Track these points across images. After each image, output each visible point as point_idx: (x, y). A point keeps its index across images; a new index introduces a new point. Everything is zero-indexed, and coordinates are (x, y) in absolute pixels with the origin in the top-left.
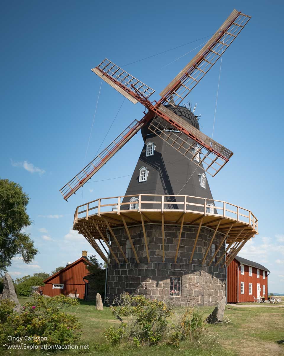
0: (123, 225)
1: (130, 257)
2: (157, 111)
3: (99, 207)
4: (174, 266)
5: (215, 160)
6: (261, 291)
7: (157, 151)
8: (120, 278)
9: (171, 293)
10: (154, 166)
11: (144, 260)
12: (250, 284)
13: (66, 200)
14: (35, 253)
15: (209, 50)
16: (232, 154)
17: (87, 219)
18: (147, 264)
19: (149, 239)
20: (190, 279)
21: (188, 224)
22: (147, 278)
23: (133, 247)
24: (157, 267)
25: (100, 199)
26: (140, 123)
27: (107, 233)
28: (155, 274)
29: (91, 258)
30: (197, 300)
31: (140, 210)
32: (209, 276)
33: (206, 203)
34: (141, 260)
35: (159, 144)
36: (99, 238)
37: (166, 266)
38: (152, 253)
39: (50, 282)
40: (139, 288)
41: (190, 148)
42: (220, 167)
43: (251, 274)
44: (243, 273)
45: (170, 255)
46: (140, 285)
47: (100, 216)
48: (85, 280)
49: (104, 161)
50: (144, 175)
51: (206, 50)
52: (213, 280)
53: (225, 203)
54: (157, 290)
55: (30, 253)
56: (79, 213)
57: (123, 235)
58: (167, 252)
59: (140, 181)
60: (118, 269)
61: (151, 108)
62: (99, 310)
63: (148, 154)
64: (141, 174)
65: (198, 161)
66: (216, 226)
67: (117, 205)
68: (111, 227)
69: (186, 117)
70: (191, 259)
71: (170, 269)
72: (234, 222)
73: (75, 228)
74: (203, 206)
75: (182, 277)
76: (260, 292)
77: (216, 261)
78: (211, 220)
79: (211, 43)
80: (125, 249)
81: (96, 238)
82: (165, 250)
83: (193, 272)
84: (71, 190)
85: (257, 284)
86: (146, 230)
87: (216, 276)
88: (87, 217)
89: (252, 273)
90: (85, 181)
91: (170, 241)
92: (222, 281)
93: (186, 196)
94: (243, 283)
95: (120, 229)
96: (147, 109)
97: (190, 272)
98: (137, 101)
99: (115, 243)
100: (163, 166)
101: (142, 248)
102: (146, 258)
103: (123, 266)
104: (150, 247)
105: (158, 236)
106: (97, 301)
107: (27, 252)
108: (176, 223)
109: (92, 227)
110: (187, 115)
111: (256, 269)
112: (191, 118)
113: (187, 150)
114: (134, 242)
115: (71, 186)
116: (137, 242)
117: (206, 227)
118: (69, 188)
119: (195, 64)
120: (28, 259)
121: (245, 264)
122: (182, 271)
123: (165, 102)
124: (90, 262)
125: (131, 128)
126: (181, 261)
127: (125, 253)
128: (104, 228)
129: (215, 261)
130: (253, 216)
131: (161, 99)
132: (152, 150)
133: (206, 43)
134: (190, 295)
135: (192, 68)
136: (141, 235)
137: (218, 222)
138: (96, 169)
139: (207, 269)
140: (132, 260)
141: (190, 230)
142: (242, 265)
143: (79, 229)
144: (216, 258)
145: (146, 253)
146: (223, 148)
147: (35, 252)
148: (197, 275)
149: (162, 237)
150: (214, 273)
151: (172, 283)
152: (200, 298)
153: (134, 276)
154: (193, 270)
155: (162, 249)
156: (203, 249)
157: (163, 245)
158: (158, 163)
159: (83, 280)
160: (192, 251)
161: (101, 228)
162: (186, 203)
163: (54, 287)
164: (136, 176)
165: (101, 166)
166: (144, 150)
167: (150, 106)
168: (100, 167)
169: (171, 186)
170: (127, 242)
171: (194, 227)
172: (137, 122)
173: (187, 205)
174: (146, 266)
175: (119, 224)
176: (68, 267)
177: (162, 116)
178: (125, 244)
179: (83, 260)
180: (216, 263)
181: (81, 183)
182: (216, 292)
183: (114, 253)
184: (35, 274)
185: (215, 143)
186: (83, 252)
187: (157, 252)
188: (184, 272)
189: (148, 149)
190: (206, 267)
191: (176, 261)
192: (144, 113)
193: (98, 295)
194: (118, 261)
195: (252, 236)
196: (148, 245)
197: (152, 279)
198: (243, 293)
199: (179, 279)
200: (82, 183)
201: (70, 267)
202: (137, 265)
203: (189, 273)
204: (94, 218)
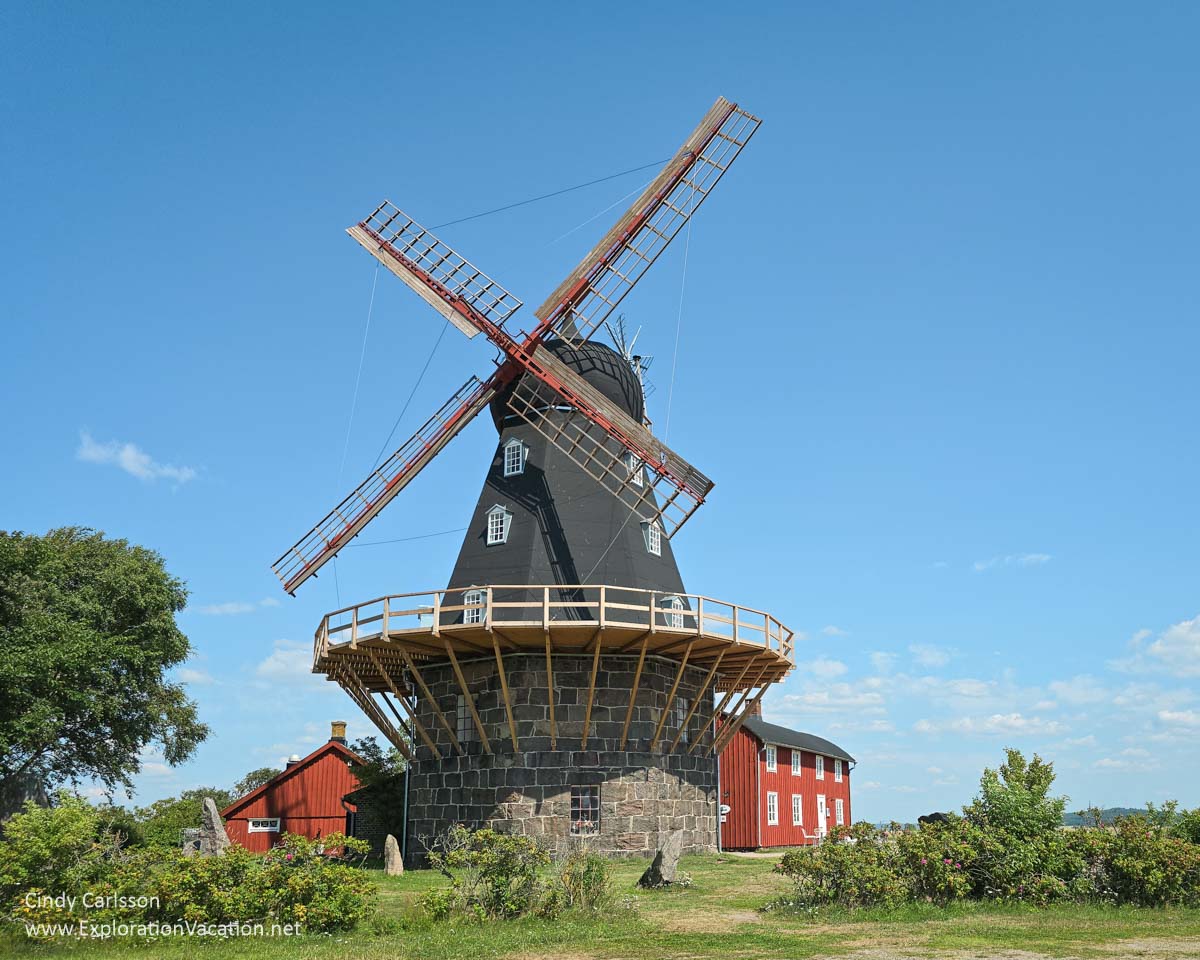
0: (448, 659)
1: (468, 739)
2: (528, 361)
3: (386, 616)
4: (580, 759)
5: (672, 499)
6: (829, 815)
7: (532, 463)
8: (443, 796)
9: (574, 827)
10: (523, 501)
11: (504, 747)
12: (794, 796)
13: (291, 593)
14: (202, 737)
15: (660, 200)
16: (711, 485)
17: (353, 647)
18: (511, 756)
19: (514, 693)
20: (622, 789)
21: (614, 652)
22: (512, 792)
23: (475, 715)
24: (538, 762)
25: (388, 598)
26: (486, 387)
27: (405, 679)
28: (534, 780)
29: (363, 744)
30: (640, 841)
31: (491, 624)
32: (669, 781)
33: (653, 601)
34: (495, 746)
35: (537, 445)
36: (383, 689)
37: (559, 759)
38: (525, 729)
39: (239, 815)
40: (492, 818)
41: (614, 464)
42: (684, 516)
43: (797, 771)
44: (772, 768)
45: (571, 731)
46: (496, 811)
47: (388, 640)
48: (346, 804)
49: (394, 487)
50: (501, 526)
51: (650, 201)
52: (680, 790)
53: (701, 600)
54: (539, 820)
55: (186, 734)
56: (329, 632)
57: (450, 683)
58: (561, 724)
59: (490, 541)
60: (437, 770)
61: (512, 352)
62: (392, 874)
63: (508, 471)
64: (492, 523)
65: (641, 485)
66: (684, 653)
67: (433, 612)
68: (416, 662)
69: (604, 372)
70: (624, 740)
71: (570, 767)
72: (728, 644)
73: (319, 668)
74: (646, 609)
75: (601, 784)
76: (827, 817)
77: (690, 740)
78: (667, 642)
79: (664, 184)
80: (454, 719)
81: (375, 691)
82: (557, 718)
83: (628, 772)
84: (302, 565)
85: (818, 796)
86: (505, 670)
87: (689, 781)
88: (354, 643)
89: (799, 768)
90: (341, 542)
91: (569, 697)
92: (707, 791)
93: (603, 587)
94: (773, 798)
95: (440, 668)
96: (503, 354)
97: (621, 772)
98: (476, 331)
99: (427, 704)
100: (547, 503)
101: (499, 715)
102: (508, 741)
103: (449, 763)
104: (517, 712)
105: (539, 684)
106: (388, 855)
107: (177, 734)
108: (584, 650)
109: (367, 664)
110: (608, 368)
111: (813, 755)
112: (618, 376)
113: (607, 469)
114: (476, 702)
115: (303, 554)
116: (485, 700)
117: (659, 657)
118: (297, 559)
119: (624, 237)
120: (177, 754)
121: (779, 744)
122: (600, 770)
123: (550, 333)
124: (362, 754)
125: (462, 399)
126: (598, 744)
127: (455, 730)
128: (398, 666)
129: (686, 741)
130: (780, 625)
131: (537, 326)
132: (518, 461)
133: (644, 189)
134: (622, 829)
135: (616, 245)
136: (494, 683)
137: (685, 645)
138: (371, 511)
139: (666, 763)
140: (474, 747)
141: (620, 666)
142: (771, 748)
143: (329, 670)
144: (690, 734)
145: (509, 729)
146: (691, 470)
147: (201, 732)
148: (638, 779)
149: (547, 686)
150: (683, 773)
151: (575, 802)
152: (647, 838)
153: (479, 787)
154: (628, 766)
155: (548, 717)
156: (653, 712)
157: (551, 706)
158: (535, 495)
159: (343, 805)
160: (625, 719)
161: (389, 666)
162: (604, 605)
163: (251, 828)
164: (478, 530)
165: (386, 501)
166: (499, 460)
167: (509, 347)
168: (381, 506)
169: (570, 555)
170: (461, 702)
171: (629, 659)
172: (478, 384)
173: (606, 608)
174: (508, 762)
175: (436, 657)
176: (292, 770)
177: (541, 375)
178: (454, 707)
179: (335, 749)
180: (688, 746)
181: (330, 547)
182: (691, 821)
183: (426, 731)
184: (186, 795)
185: (672, 456)
186: (334, 725)
187: (536, 724)
188: (605, 773)
189: (509, 457)
190: (663, 759)
191: (584, 745)
192: (495, 362)
193: (390, 838)
194: (436, 752)
195: (783, 674)
196: (513, 709)
197: (524, 795)
198: (774, 822)
199: (594, 792)
200: (333, 546)
201: (296, 769)
202: (485, 761)
203: (618, 776)
204: (373, 644)
